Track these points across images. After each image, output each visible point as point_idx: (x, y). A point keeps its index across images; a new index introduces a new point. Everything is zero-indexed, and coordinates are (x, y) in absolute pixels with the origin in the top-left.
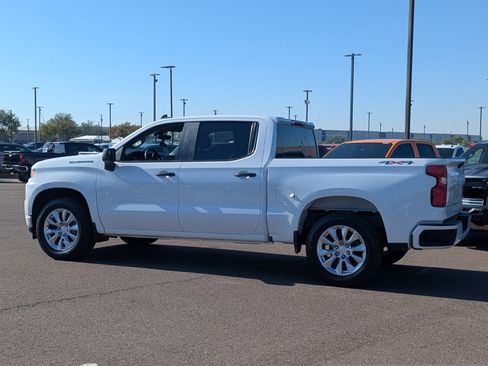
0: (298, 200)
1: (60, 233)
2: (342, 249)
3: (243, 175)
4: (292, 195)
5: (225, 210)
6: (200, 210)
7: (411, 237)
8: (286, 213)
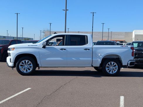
0: (101, 56)
1: (25, 67)
2: (112, 68)
3: (86, 49)
4: (100, 54)
5: (81, 59)
6: (74, 59)
7: (128, 64)
8: (98, 59)
